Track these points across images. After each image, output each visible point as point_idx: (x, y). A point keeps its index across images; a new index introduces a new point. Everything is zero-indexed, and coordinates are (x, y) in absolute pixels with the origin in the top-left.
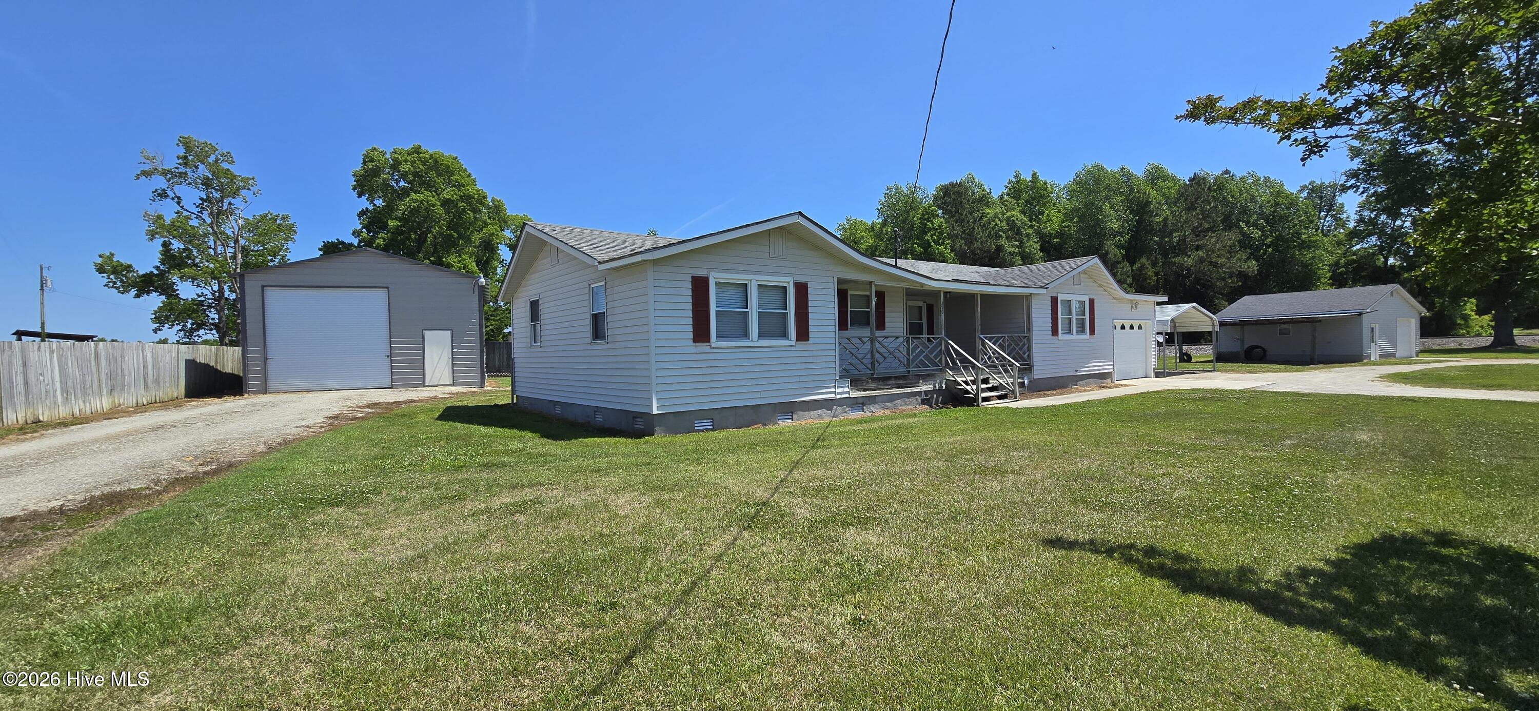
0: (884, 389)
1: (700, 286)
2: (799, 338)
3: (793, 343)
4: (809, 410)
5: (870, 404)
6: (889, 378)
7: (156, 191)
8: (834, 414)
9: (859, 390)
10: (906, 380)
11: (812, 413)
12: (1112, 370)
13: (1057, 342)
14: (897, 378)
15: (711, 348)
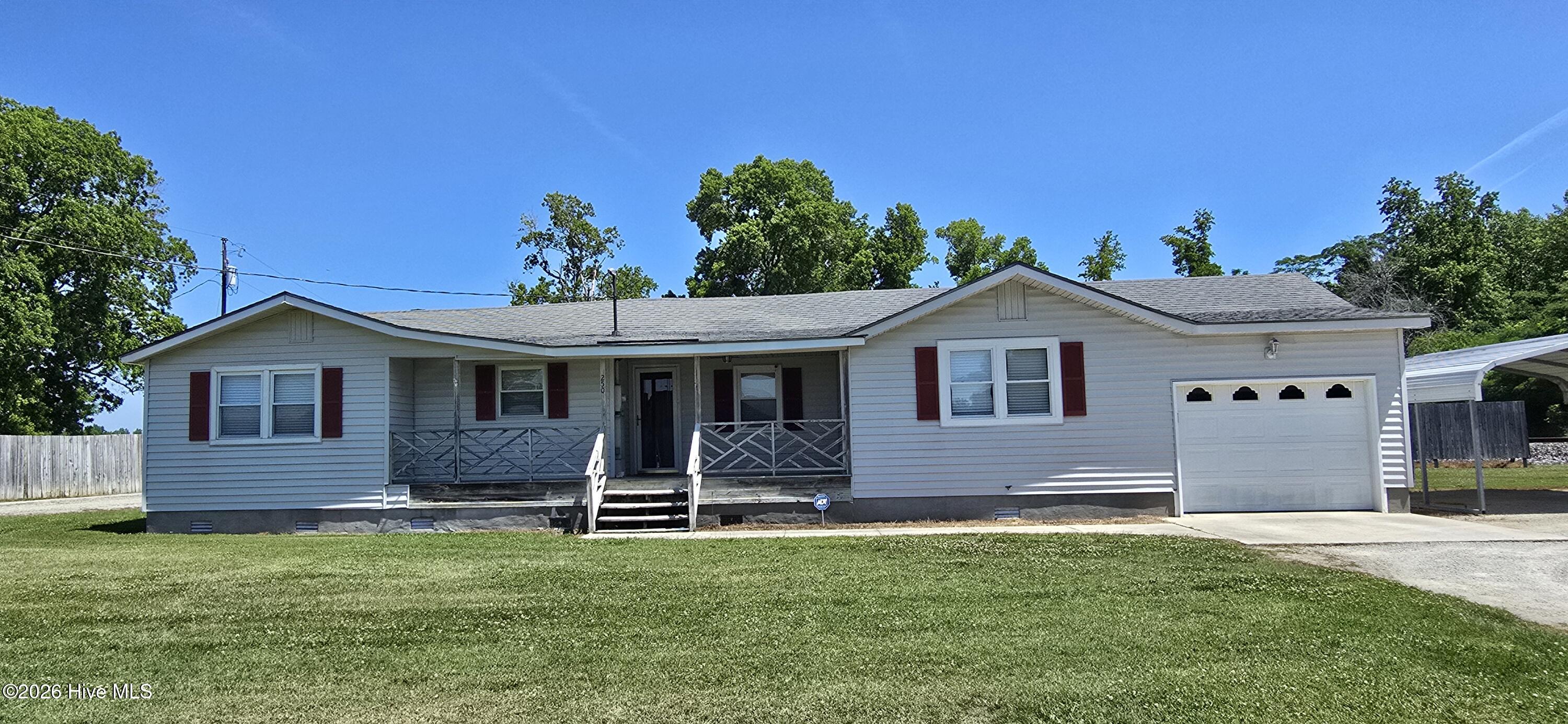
0: (472, 501)
1: (200, 383)
2: (326, 433)
3: (319, 440)
4: (341, 521)
5: (444, 520)
6: (485, 486)
7: (528, 258)
8: (382, 528)
9: (425, 500)
10: (518, 490)
11: (347, 524)
12: (1170, 490)
13: (936, 429)
14: (498, 486)
15: (211, 446)
